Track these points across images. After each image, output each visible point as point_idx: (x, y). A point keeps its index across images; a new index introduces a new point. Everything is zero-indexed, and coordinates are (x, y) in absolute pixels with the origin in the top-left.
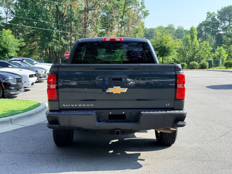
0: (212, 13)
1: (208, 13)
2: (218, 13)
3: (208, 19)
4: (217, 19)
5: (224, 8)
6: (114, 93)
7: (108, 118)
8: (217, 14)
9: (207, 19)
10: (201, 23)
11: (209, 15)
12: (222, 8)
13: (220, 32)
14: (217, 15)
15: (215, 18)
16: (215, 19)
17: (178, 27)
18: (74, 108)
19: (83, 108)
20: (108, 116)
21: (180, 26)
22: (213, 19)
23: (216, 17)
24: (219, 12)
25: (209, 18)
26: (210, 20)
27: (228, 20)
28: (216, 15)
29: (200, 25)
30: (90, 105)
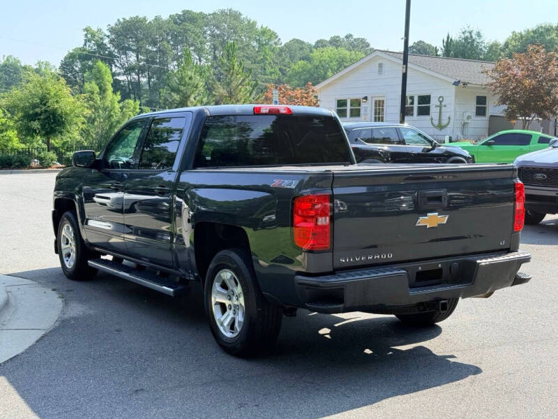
0: (96, 30)
1: (86, 30)
2: (110, 31)
3: (88, 44)
4: (109, 46)
5: (122, 20)
6: (428, 227)
7: (415, 279)
8: (108, 33)
9: (85, 45)
10: (71, 51)
11: (90, 35)
12: (118, 20)
13: (118, 78)
14: (108, 36)
15: (104, 42)
16: (106, 45)
17: (5, 58)
18: (361, 263)
19: (375, 262)
20: (415, 274)
21: (11, 56)
22: (101, 46)
23: (106, 41)
24: (112, 30)
25: (89, 41)
26: (92, 46)
27: (133, 51)
28: (105, 35)
29: (70, 58)
30: (387, 256)
